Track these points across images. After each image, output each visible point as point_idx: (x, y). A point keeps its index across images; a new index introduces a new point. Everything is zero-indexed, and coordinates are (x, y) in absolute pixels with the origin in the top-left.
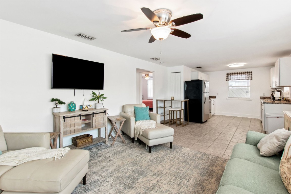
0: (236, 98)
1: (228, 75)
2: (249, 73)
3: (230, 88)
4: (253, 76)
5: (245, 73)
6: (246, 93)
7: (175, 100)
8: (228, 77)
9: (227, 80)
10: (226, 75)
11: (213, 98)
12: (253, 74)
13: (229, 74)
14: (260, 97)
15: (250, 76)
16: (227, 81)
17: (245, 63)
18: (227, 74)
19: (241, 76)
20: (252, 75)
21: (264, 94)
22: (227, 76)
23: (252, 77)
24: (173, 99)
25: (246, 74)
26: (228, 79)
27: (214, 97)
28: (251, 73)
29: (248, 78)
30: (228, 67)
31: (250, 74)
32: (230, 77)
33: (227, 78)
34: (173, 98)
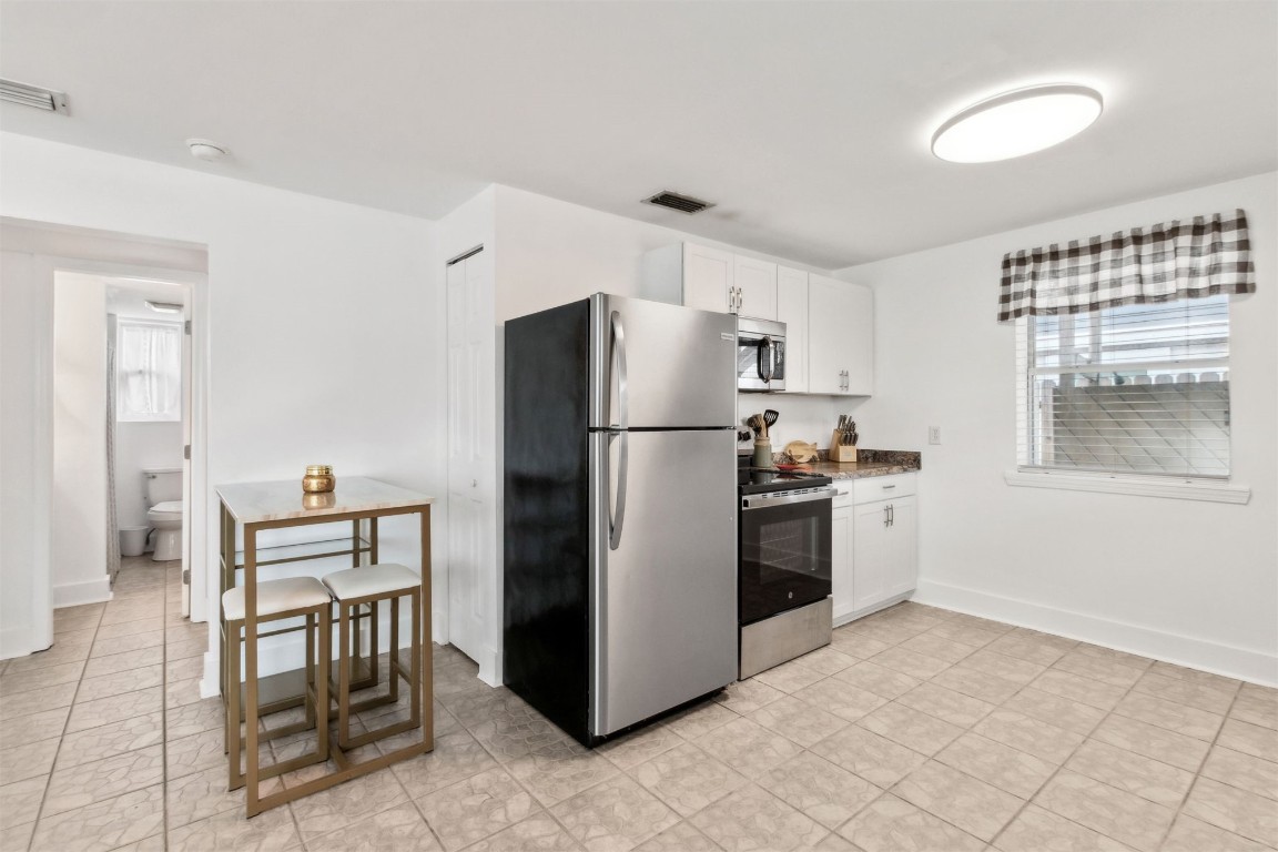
1: (1013, 270)
2: (1218, 226)
4: (1257, 256)
5: (1175, 231)
8: (1014, 288)
9: (1004, 316)
10: (997, 274)
11: (900, 463)
12: (1256, 233)
13: (1022, 261)
15: (1230, 257)
16: (1005, 327)
18: (1007, 264)
19: (1130, 270)
20: (1244, 245)
22: (1006, 282)
23: (1244, 267)
25: (1185, 240)
26: (1012, 306)
27: (905, 454)
28: (1242, 223)
29: (1204, 282)
31: (1230, 237)
32: (1026, 285)
33: (1005, 299)
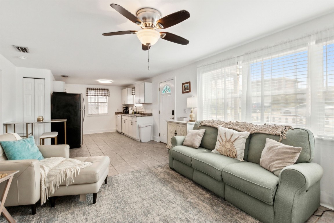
0: (96, 115)
2: (107, 90)
3: (89, 103)
6: (97, 109)
7: (44, 121)
9: (87, 95)
10: (86, 90)
14: (115, 112)
16: (87, 97)
17: (112, 81)
20: (109, 92)
21: (118, 109)
23: (109, 94)
24: (42, 121)
28: (109, 90)
29: (106, 95)
30: (97, 82)
31: (108, 91)
33: (87, 93)
34: (41, 119)
